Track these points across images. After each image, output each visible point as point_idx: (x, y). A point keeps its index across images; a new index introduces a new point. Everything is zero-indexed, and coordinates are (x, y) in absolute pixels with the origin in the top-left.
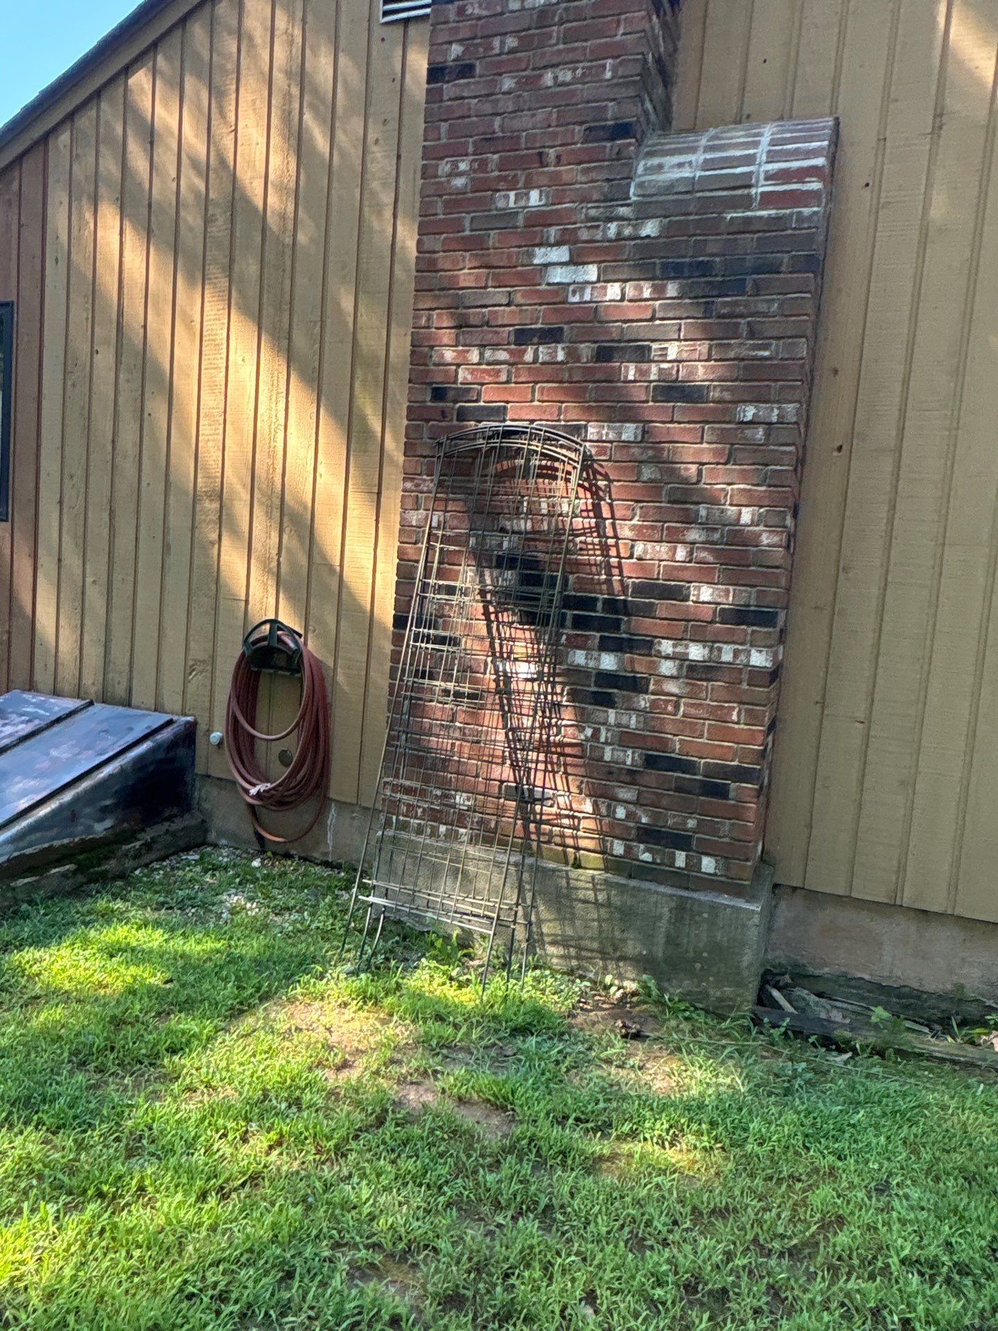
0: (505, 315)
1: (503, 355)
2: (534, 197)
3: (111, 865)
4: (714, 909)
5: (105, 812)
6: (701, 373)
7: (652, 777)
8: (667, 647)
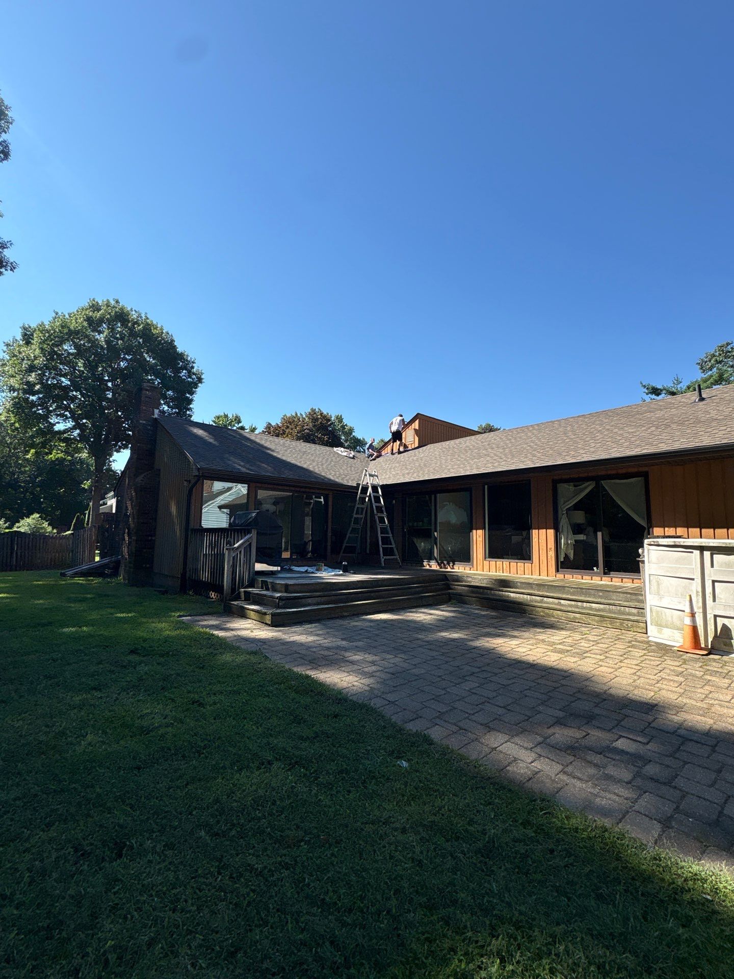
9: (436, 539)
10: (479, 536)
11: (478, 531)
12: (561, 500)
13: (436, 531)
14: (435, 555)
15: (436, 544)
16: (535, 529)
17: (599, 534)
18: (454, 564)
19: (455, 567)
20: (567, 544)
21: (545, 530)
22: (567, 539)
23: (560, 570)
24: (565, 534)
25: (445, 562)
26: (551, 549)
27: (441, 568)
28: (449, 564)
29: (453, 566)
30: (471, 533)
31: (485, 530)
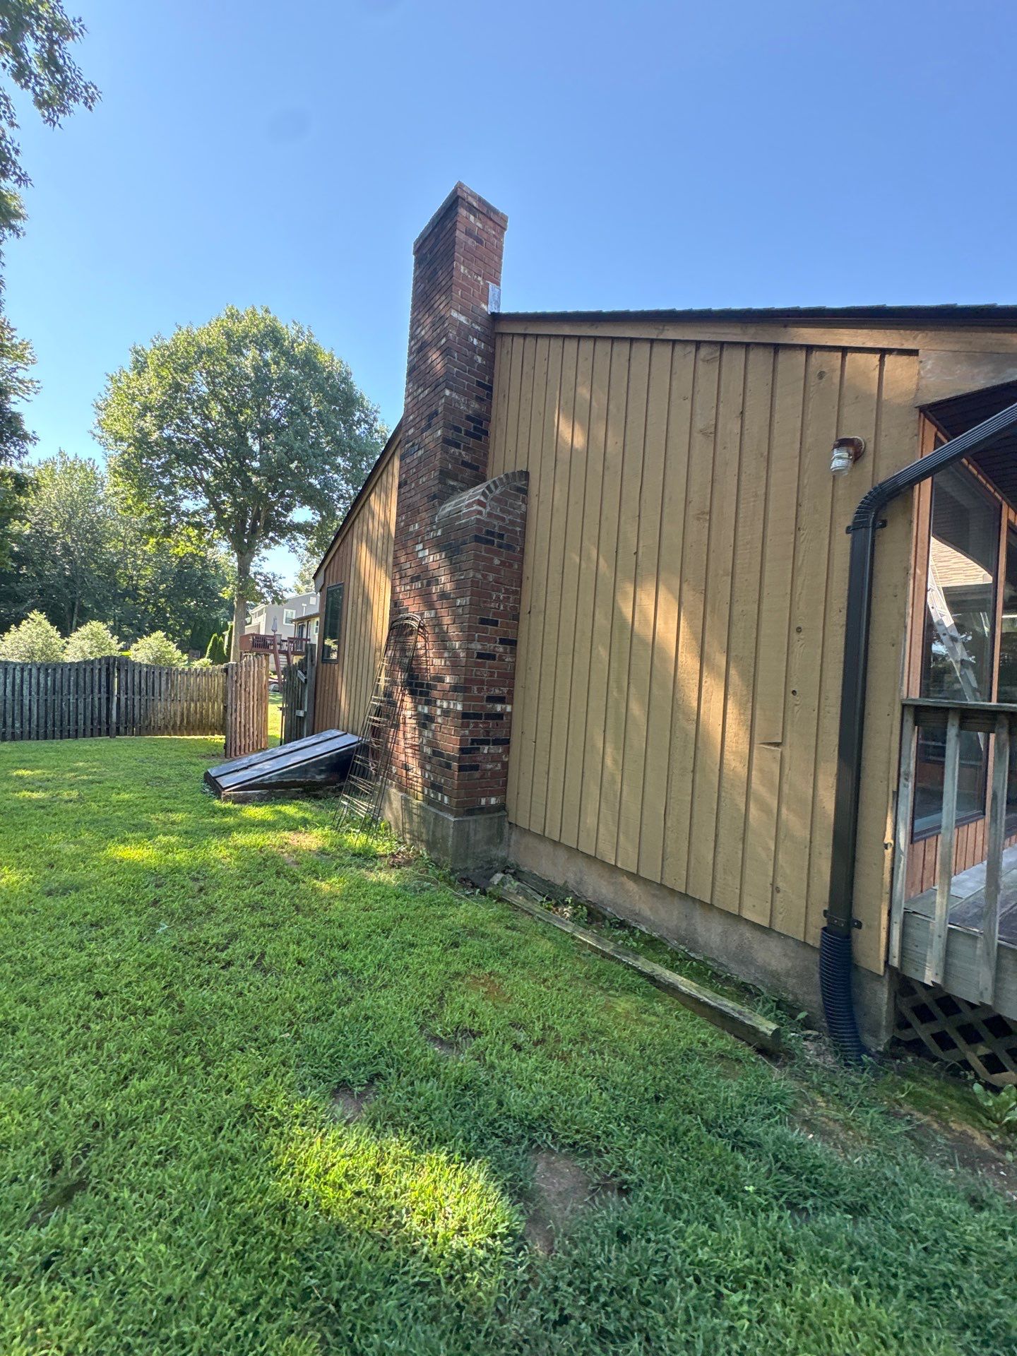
0: (410, 572)
1: (408, 588)
2: (417, 526)
3: (320, 792)
4: (444, 818)
5: (321, 772)
6: (449, 587)
7: (435, 759)
8: (438, 703)
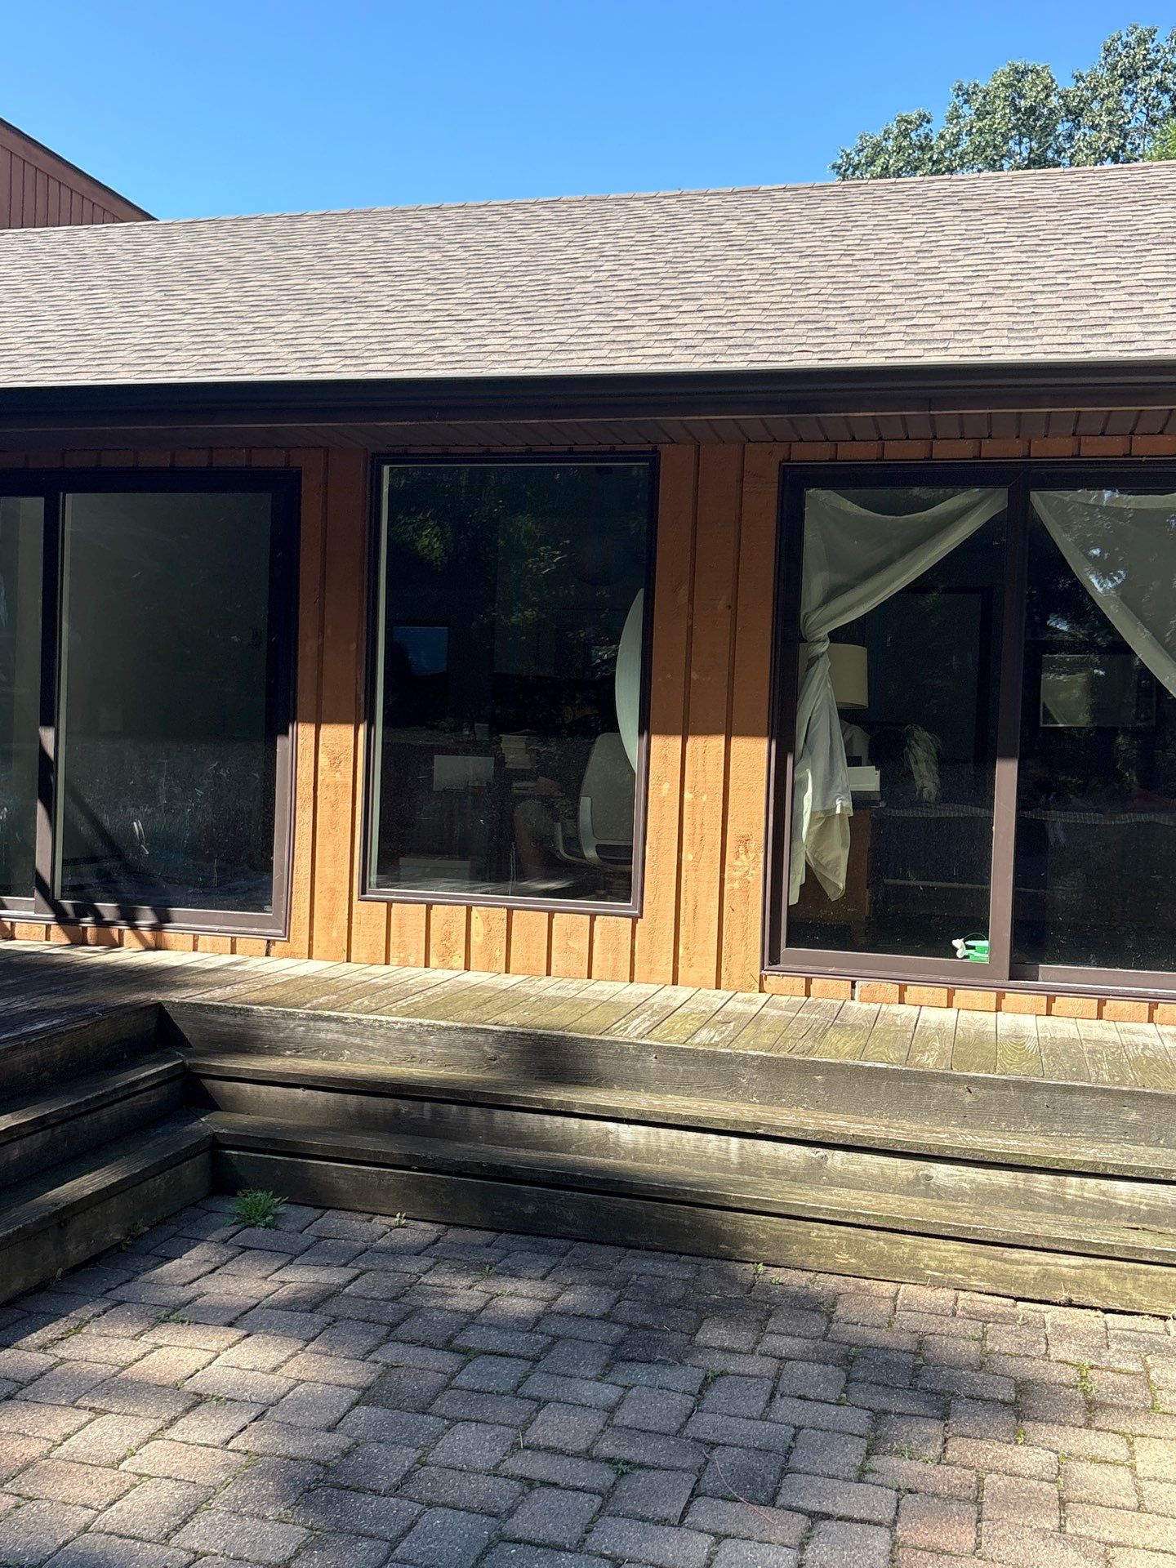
9: (46, 765)
10: (335, 762)
11: (327, 731)
12: (815, 584)
13: (48, 719)
14: (43, 863)
15: (47, 795)
16: (666, 732)
17: (1006, 774)
18: (163, 919)
19: (170, 935)
20: (825, 817)
21: (720, 741)
22: (826, 789)
23: (783, 949)
24: (822, 763)
25: (108, 909)
26: (745, 841)
27: (79, 941)
28: (129, 917)
29: (154, 928)
30: (282, 744)
31: (371, 724)
